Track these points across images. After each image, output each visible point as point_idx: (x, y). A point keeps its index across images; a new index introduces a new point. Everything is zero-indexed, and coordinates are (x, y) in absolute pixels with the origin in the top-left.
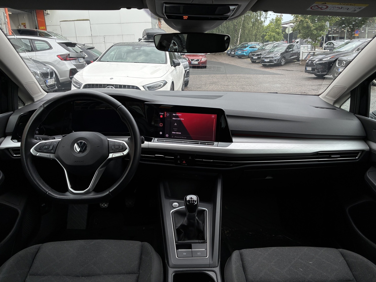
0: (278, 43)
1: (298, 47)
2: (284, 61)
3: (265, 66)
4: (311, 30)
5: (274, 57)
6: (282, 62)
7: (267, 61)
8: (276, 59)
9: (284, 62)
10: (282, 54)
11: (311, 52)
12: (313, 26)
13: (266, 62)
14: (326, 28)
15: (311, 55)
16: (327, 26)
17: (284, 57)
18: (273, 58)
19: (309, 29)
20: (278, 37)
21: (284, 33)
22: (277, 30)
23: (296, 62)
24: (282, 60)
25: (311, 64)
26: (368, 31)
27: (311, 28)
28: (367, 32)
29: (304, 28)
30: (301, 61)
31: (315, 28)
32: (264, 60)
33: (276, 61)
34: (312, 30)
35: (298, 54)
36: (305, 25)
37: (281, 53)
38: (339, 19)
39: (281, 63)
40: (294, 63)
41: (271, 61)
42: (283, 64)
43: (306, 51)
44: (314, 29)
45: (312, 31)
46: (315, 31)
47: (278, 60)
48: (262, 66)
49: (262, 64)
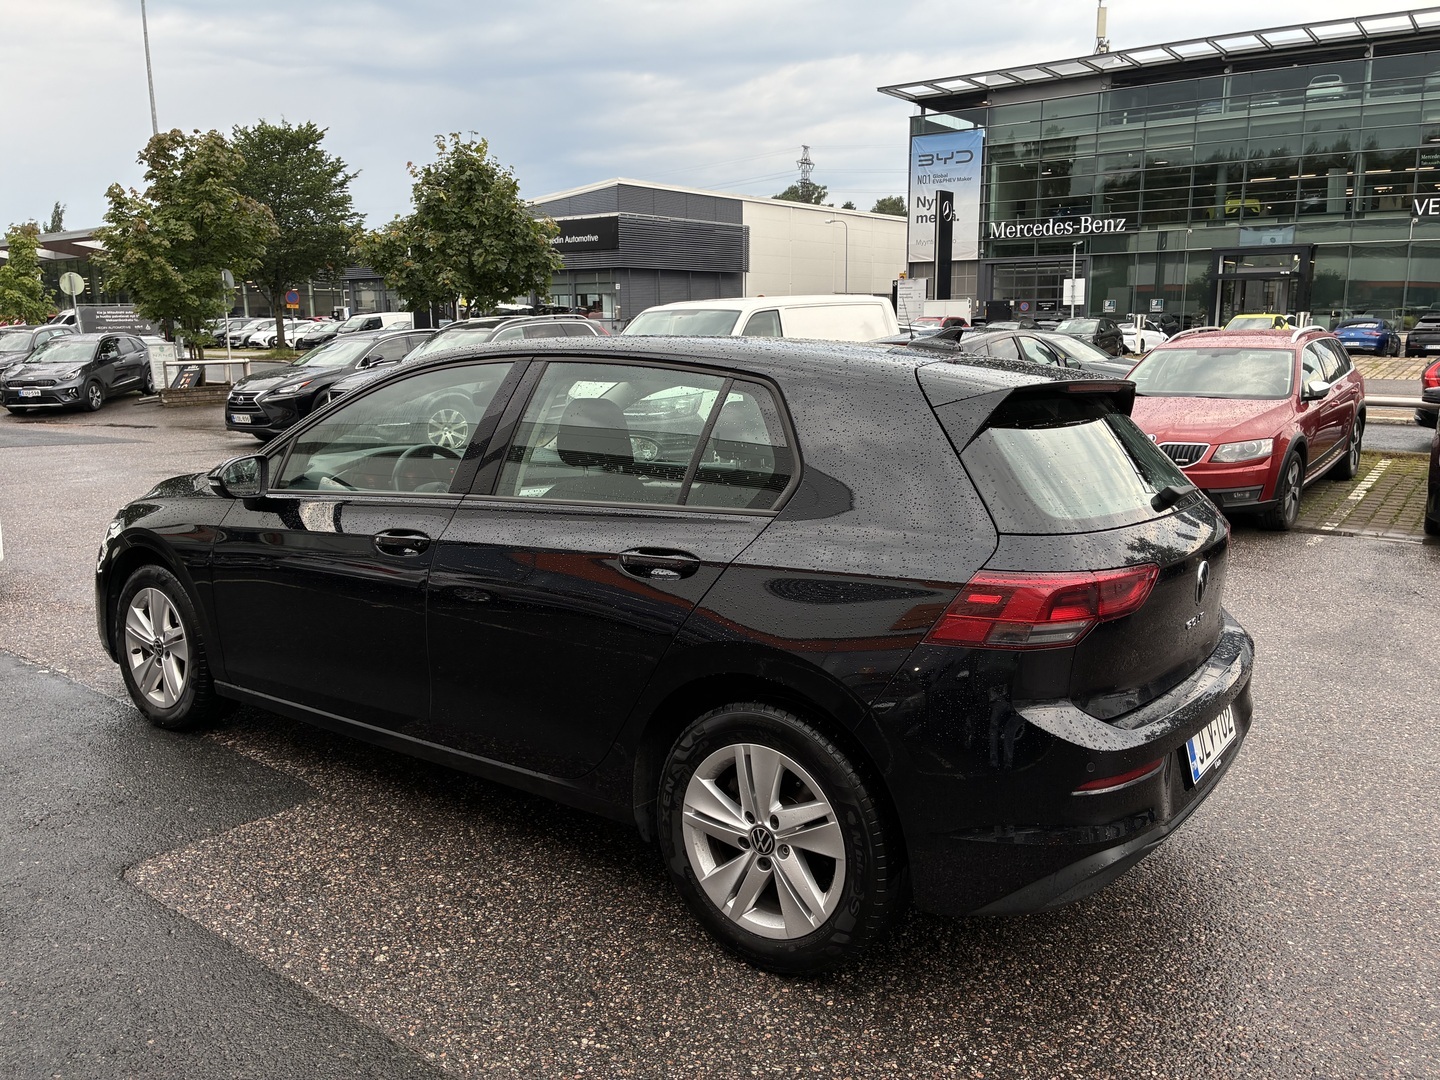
0: (49, 330)
1: (137, 346)
2: (98, 394)
3: (20, 414)
4: (177, 294)
5: (58, 381)
6: (92, 399)
7: (31, 396)
8: (66, 386)
9: (98, 397)
10: (85, 369)
11: (191, 365)
12: (184, 281)
13: (26, 400)
14: (225, 287)
15: (191, 372)
16: (225, 282)
17: (96, 381)
18: (53, 383)
19: (171, 290)
20: (34, 305)
21: (54, 292)
22: (26, 280)
23: (142, 396)
24: (92, 392)
25: (244, 404)
26: (314, 292)
27: (177, 286)
28: (311, 294)
29: (150, 285)
30: (165, 395)
31: (191, 287)
32: (17, 392)
33: (69, 395)
34: (184, 293)
35: (144, 369)
36: (157, 276)
37: (84, 367)
38: (258, 264)
39: (89, 401)
40: (135, 401)
41: (46, 397)
42: (97, 404)
43: (170, 359)
44: (191, 292)
45: (183, 296)
46: (194, 297)
47: (77, 392)
48: (9, 415)
49: (10, 409)
